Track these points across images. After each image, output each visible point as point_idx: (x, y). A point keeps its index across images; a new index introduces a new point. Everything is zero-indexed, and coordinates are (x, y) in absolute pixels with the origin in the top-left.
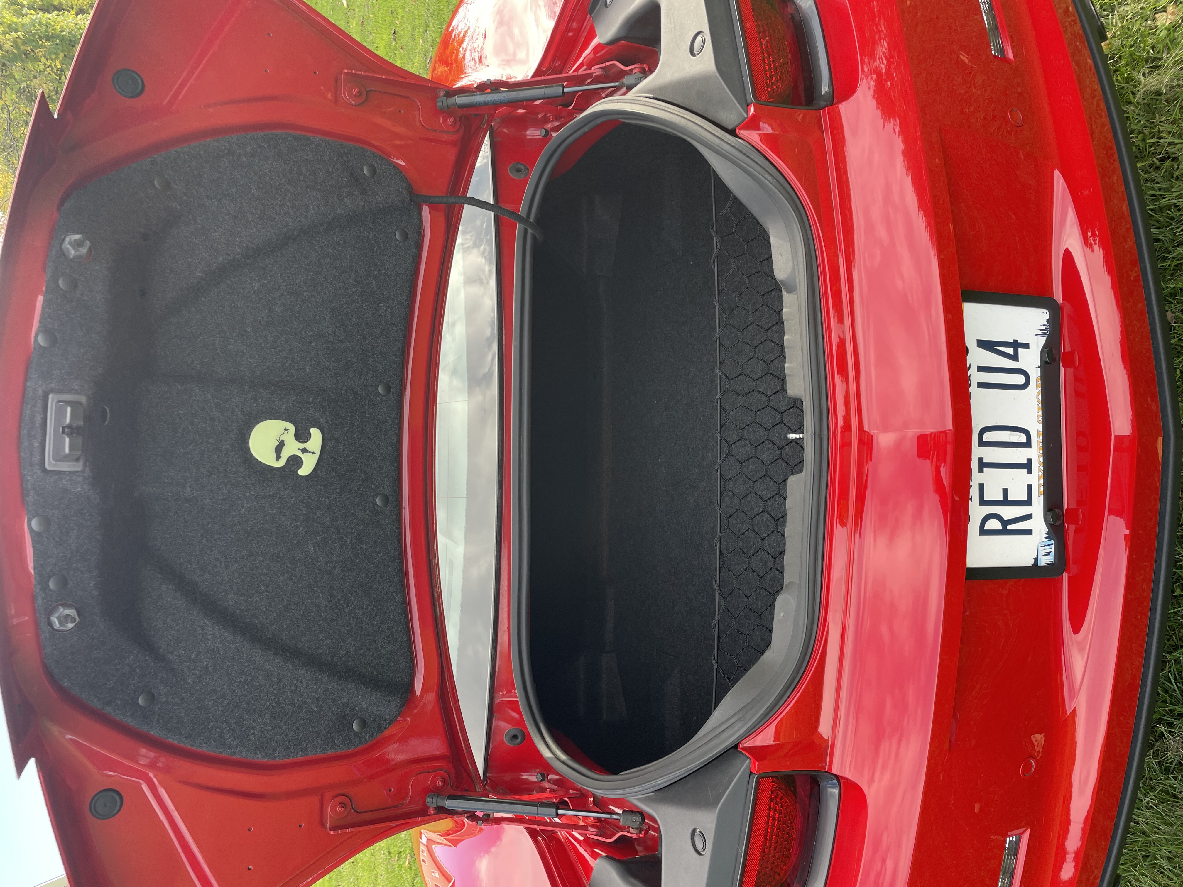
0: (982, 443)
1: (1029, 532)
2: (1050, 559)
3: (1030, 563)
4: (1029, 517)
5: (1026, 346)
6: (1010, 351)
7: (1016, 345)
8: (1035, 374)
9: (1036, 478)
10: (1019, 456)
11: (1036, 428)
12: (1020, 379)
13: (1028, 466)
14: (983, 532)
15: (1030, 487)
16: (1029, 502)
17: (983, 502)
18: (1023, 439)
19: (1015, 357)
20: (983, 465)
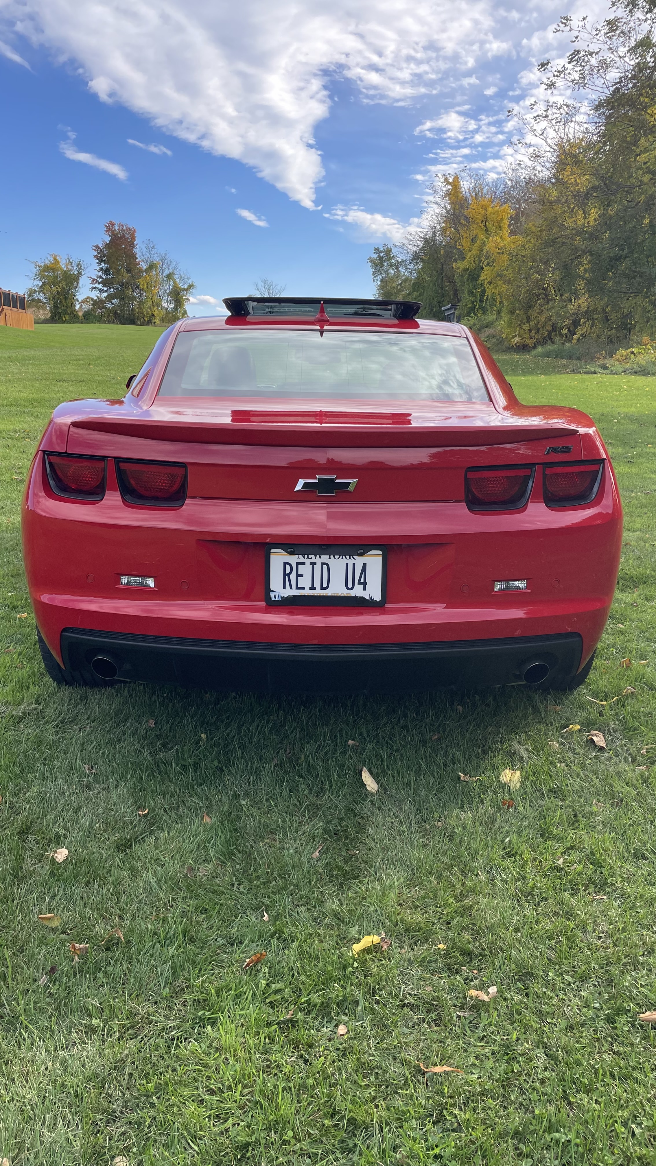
0: (323, 564)
1: (284, 588)
2: (273, 599)
3: (272, 588)
4: (291, 588)
5: (365, 589)
6: (362, 581)
7: (365, 584)
8: (352, 593)
9: (307, 592)
10: (317, 584)
11: (329, 593)
12: (350, 586)
13: (313, 588)
14: (285, 564)
15: (304, 588)
16: (297, 588)
17: (298, 564)
18: (325, 586)
19: (359, 583)
20: (313, 564)
